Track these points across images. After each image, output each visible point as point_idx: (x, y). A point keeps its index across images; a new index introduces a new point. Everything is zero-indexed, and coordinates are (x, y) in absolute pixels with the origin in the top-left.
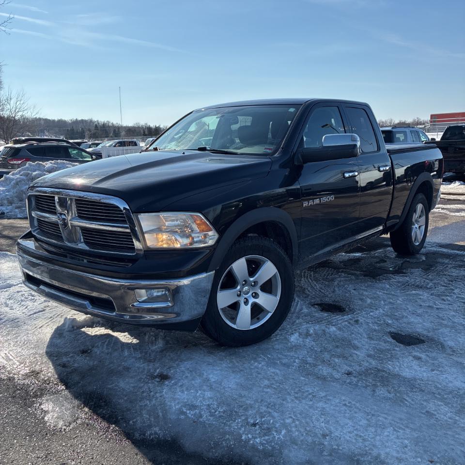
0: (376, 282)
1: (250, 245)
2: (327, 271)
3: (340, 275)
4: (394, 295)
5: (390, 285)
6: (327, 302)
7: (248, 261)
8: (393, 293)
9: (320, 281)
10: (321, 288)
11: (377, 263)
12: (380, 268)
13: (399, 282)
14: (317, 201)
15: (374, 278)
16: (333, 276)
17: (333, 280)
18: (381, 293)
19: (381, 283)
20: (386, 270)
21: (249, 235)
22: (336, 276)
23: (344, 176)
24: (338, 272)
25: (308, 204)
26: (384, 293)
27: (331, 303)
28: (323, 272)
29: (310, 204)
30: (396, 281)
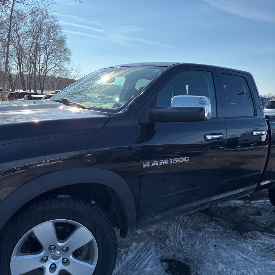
0: (241, 240)
1: (56, 208)
2: (201, 218)
3: (210, 225)
4: (251, 262)
5: (254, 247)
6: (179, 260)
7: (56, 225)
8: (251, 260)
9: (188, 228)
10: (183, 239)
11: (252, 215)
12: (253, 222)
13: (263, 244)
14: (165, 162)
15: (241, 234)
16: (202, 225)
17: (200, 230)
18: (239, 258)
19: (245, 242)
20: (257, 225)
21: (60, 196)
22: (206, 225)
23: (205, 138)
24: (211, 221)
25: (151, 165)
26: (242, 257)
27: (182, 261)
28: (197, 218)
29: (153, 165)
30: (261, 242)
